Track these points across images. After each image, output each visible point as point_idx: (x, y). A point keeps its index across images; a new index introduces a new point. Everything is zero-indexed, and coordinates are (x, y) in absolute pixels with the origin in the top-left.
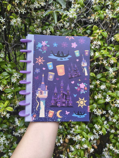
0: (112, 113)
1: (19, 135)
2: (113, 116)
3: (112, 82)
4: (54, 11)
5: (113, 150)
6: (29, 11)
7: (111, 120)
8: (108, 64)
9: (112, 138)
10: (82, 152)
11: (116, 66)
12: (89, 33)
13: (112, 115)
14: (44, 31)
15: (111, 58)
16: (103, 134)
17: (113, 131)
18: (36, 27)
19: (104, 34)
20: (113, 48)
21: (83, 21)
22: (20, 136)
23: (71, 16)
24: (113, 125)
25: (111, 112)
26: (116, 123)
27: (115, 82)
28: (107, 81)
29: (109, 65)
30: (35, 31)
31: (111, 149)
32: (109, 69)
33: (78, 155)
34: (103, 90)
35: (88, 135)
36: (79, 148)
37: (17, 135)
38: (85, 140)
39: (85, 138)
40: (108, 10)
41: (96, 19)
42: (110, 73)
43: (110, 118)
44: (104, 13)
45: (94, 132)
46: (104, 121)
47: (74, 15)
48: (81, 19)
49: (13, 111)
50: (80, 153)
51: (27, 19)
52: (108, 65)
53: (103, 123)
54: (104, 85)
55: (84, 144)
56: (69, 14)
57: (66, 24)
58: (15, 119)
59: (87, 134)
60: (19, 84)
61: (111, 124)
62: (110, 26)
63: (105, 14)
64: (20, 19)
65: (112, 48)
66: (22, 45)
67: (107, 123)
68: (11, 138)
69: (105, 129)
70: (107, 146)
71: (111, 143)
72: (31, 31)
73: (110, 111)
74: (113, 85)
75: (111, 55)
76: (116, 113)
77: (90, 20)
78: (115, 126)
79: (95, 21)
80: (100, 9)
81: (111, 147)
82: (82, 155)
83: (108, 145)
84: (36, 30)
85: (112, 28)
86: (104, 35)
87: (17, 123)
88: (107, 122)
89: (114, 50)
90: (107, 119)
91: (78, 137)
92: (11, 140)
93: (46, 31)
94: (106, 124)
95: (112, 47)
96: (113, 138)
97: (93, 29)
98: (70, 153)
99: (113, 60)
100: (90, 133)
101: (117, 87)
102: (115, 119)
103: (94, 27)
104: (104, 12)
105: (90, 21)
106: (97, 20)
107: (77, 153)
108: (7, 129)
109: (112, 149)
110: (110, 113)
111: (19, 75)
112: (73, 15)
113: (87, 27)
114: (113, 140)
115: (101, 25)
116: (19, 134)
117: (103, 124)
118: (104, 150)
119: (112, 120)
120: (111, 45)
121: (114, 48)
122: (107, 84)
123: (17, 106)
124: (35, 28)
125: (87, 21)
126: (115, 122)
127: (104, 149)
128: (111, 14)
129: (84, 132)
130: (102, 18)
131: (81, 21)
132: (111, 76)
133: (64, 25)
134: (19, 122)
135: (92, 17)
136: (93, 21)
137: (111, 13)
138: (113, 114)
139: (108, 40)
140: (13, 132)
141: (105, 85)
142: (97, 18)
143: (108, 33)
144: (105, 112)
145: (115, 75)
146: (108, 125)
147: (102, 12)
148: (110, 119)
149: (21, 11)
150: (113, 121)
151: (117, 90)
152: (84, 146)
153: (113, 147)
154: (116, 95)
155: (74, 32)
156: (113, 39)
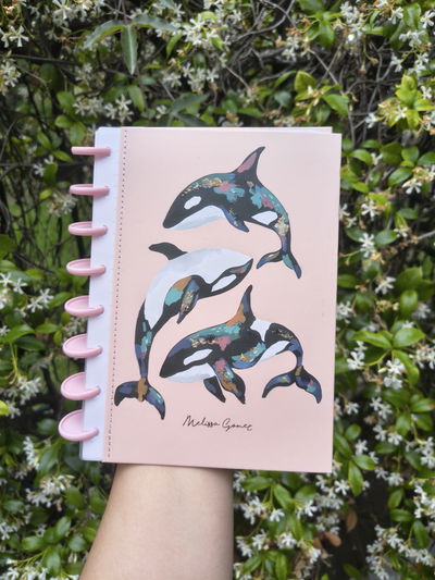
0: (384, 410)
1: (46, 503)
2: (390, 423)
3: (377, 290)
4: (129, 27)
5: (400, 551)
6: (51, 34)
7: (383, 438)
8: (355, 219)
9: (397, 504)
10: (282, 562)
11: (393, 227)
12: (282, 104)
13: (385, 417)
14: (106, 107)
15: (366, 194)
16: (354, 491)
17: (395, 479)
18: (79, 95)
19: (336, 104)
20: (378, 155)
21: (264, 58)
22: (49, 505)
23: (196, 41)
24: (396, 453)
25: (381, 406)
26: (407, 449)
27: (388, 289)
28: (357, 287)
29: (361, 223)
30: (77, 112)
31: (393, 545)
32: (361, 240)
33: (265, 570)
34: (347, 322)
35: (299, 495)
36: (266, 547)
37: (40, 503)
38: (280, 517)
39: (284, 511)
40: (351, 8)
41: (304, 45)
42: (366, 255)
43: (378, 429)
44: (335, 20)
45: (318, 484)
46: (356, 441)
47: (208, 35)
48: (257, 54)
49: (15, 415)
50: (275, 564)
51: (45, 67)
52: (357, 221)
53: (354, 450)
54: (345, 304)
55: (282, 532)
56: (189, 33)
57: (194, 73)
58: (25, 443)
59: (293, 494)
60: (24, 314)
61: (390, 451)
62: (363, 69)
63: (338, 24)
64: (13, 68)
65: (373, 155)
66: (35, 166)
67: (366, 449)
68: (22, 512)
69: (358, 474)
70: (379, 534)
71: (395, 524)
72: (65, 111)
73: (376, 404)
74: (383, 302)
75: (370, 182)
76: (401, 410)
77: (284, 54)
78: (403, 459)
79: (303, 54)
80: (320, 5)
81: (394, 540)
82: (281, 573)
83: (380, 531)
84: (81, 107)
85: (375, 79)
86: (334, 107)
87: (29, 458)
88: (366, 446)
89: (381, 161)
90: (368, 434)
91: (254, 506)
92: (23, 520)
93: (115, 105)
94: (365, 453)
95: (370, 150)
96: (402, 505)
97: (297, 84)
98: (238, 564)
99: (372, 202)
100: (306, 488)
101: (399, 307)
102: (400, 433)
103: (298, 76)
104: (335, 15)
105: (285, 57)
106: (308, 49)
107: (261, 565)
108: (5, 482)
109: (398, 548)
110: (376, 409)
111: (19, 280)
112: (204, 37)
113: (276, 79)
114: (401, 511)
115: (328, 69)
116: (48, 497)
117: (354, 454)
118: (370, 549)
119: (387, 437)
120: (370, 143)
121: (380, 157)
122: (359, 299)
123: (28, 397)
124: (76, 96)
125: (278, 58)
126: (397, 443)
127: (369, 546)
128: (361, 20)
129: (279, 487)
130: (327, 39)
131: (256, 58)
132: (367, 266)
133: (184, 80)
134: (36, 455)
135: (289, 39)
136: (293, 55)
137: (362, 15)
138: (390, 412)
139: (355, 122)
140: (28, 490)
141: (348, 303)
142: (307, 40)
143: (350, 96)
144: (356, 405)
145: (383, 262)
146: (372, 454)
147: (327, 16)
148: (377, 433)
149: (12, 38)
150: (390, 440)
151: (399, 319)
152: (283, 538)
153: (398, 540)
154: (392, 342)
155: (230, 102)
156: (372, 119)
